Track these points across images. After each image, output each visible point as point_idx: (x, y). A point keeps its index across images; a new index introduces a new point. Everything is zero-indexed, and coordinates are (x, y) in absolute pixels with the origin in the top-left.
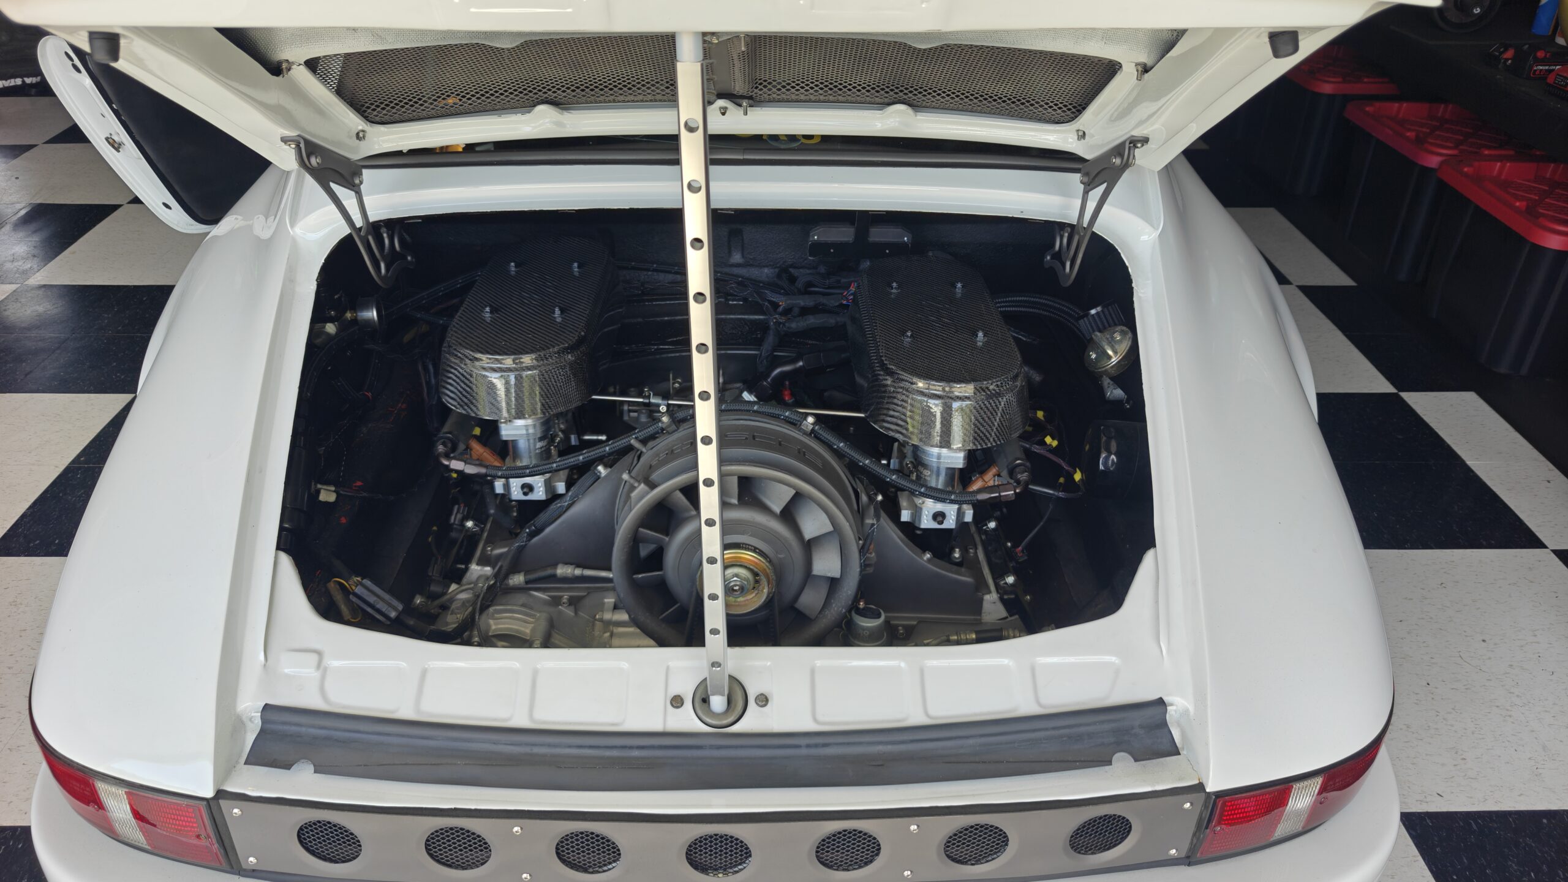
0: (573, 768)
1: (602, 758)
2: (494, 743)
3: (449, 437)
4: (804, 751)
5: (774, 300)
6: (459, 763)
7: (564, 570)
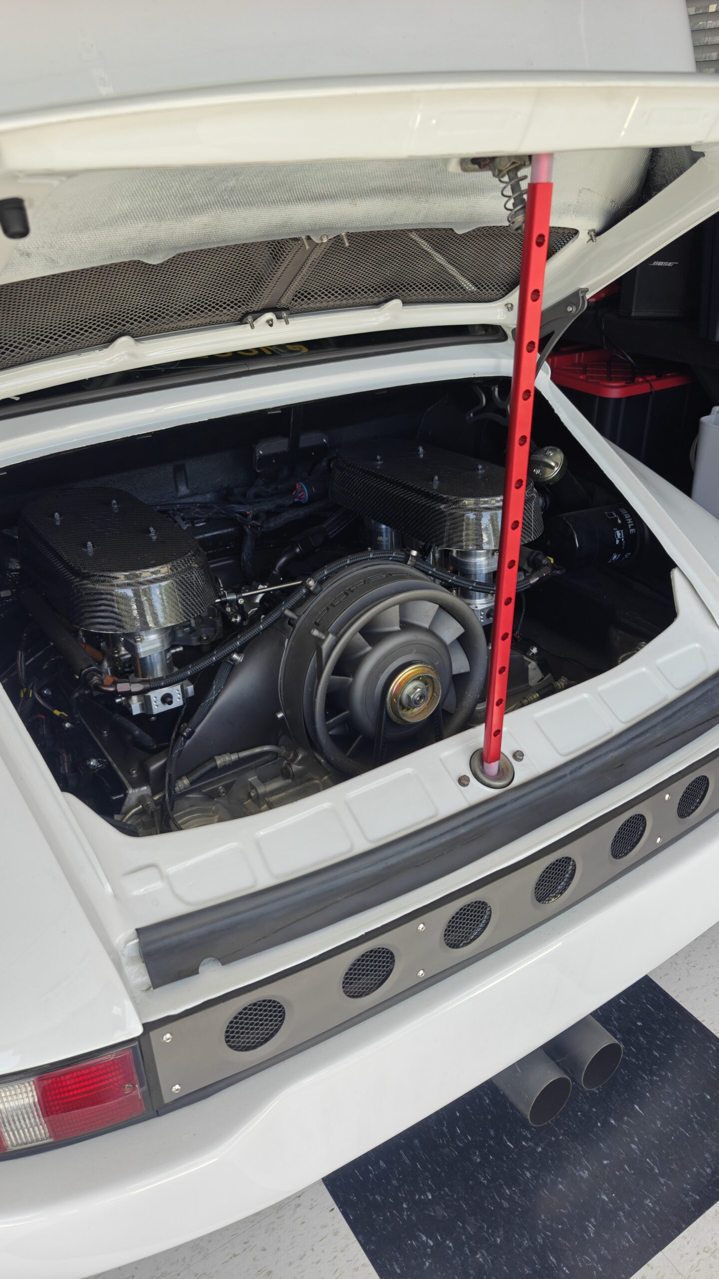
0: (427, 862)
1: (441, 845)
2: (356, 871)
3: (93, 669)
4: (569, 778)
5: (243, 510)
6: (339, 899)
7: (222, 760)
